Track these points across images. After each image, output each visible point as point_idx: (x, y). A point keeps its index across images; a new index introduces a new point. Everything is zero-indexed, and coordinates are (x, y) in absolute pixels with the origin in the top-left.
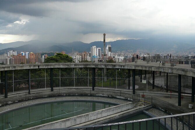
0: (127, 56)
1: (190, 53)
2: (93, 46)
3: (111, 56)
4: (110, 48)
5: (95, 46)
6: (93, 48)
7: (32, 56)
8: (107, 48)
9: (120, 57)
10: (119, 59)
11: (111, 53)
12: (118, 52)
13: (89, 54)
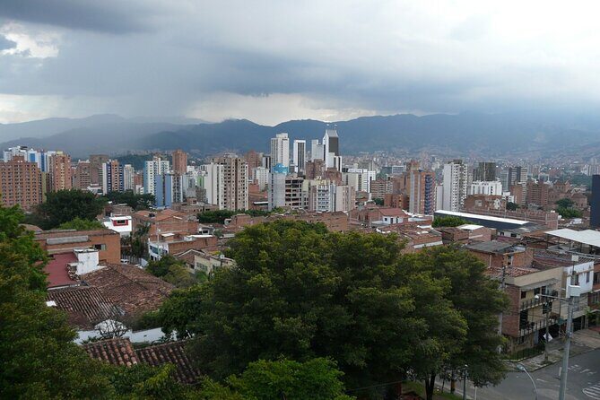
0: (389, 168)
1: (587, 159)
2: (280, 133)
3: (337, 166)
4: (333, 142)
5: (286, 135)
6: (280, 140)
7: (62, 165)
8: (326, 141)
9: (365, 171)
10: (360, 176)
11: (337, 158)
12: (361, 155)
13: (264, 159)
